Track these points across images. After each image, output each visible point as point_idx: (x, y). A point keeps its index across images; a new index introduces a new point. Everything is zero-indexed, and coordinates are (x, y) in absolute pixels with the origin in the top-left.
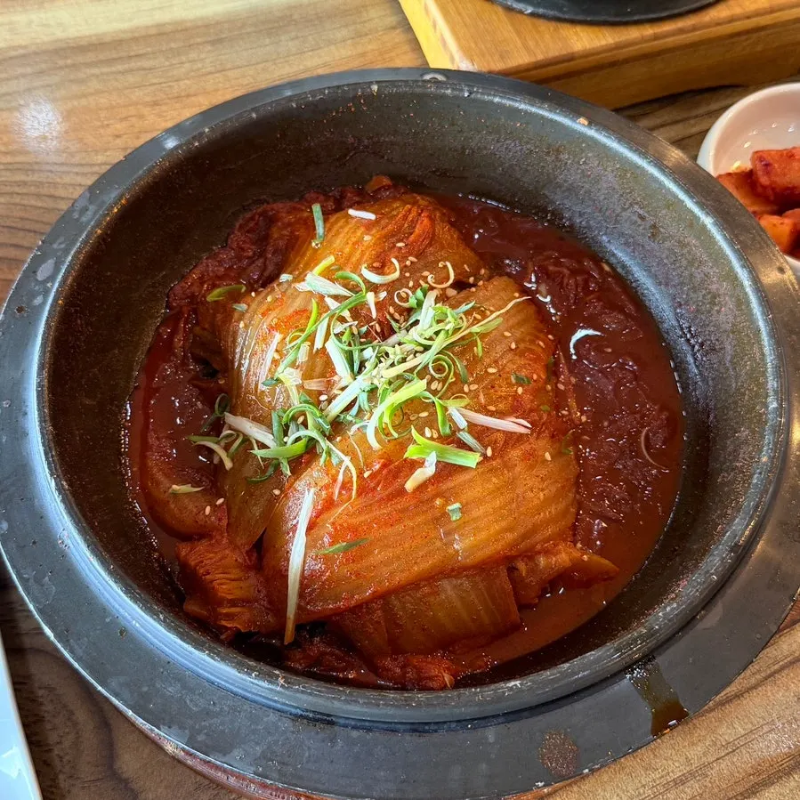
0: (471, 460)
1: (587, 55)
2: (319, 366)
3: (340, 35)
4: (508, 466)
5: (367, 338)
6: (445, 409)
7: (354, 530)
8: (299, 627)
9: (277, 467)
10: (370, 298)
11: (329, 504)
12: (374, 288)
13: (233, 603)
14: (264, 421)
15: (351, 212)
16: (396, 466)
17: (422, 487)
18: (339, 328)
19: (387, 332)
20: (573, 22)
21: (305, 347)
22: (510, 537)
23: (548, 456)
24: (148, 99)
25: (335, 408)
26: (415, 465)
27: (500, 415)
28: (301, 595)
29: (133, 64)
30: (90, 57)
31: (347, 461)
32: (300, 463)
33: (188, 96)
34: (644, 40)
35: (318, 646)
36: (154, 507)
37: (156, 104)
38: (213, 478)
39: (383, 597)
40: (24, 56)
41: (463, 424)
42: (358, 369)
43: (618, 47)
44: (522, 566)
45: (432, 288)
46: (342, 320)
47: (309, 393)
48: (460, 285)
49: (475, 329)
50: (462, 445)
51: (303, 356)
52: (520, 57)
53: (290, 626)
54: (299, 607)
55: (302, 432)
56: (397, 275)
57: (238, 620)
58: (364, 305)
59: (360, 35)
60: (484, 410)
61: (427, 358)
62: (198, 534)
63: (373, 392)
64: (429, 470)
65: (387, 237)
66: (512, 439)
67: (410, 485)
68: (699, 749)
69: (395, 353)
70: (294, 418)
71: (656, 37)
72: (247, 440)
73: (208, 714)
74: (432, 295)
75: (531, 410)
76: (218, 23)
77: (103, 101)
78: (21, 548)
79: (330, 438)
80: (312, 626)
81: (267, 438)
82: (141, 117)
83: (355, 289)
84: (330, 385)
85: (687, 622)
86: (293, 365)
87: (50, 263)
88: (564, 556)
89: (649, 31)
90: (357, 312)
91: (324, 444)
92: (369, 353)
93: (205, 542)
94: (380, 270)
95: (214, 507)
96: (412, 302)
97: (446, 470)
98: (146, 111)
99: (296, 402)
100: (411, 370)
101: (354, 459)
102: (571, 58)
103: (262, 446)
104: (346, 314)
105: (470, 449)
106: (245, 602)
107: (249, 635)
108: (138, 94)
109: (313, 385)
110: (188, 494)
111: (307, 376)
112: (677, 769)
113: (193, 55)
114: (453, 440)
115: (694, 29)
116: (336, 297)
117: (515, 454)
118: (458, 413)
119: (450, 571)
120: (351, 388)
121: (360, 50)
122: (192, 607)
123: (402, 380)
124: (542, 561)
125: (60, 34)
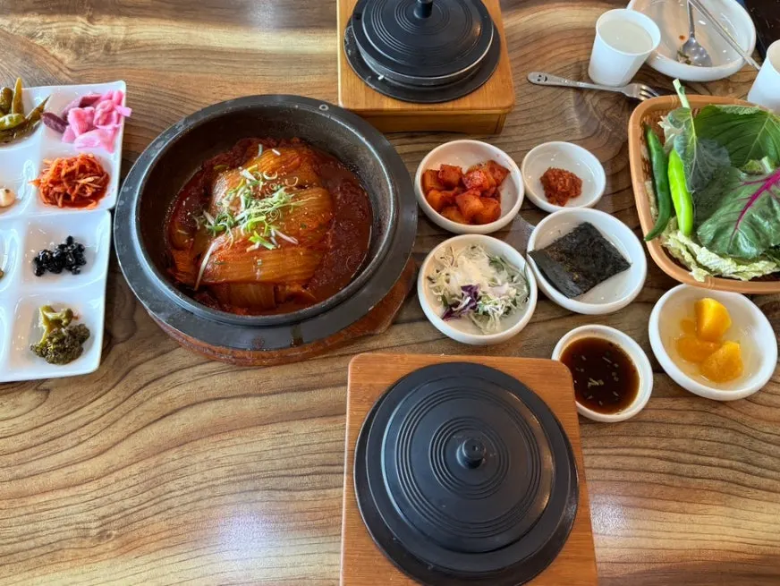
0: (270, 247)
1: (388, 111)
2: (236, 202)
3: (316, 71)
4: (284, 253)
5: (254, 197)
6: (269, 228)
7: (225, 259)
8: (200, 286)
9: (212, 233)
10: (261, 183)
11: (221, 249)
12: (264, 180)
13: (183, 273)
14: (214, 216)
15: (273, 150)
16: (246, 243)
17: (252, 252)
18: (247, 191)
19: (262, 197)
20: (388, 96)
21: (233, 194)
22: (277, 276)
23: (301, 254)
24: (231, 81)
25: (237, 218)
26: (252, 244)
27: (289, 235)
28: (203, 276)
29: (231, 64)
30: (215, 57)
31: (232, 236)
32: (219, 233)
33: (247, 83)
34: (413, 110)
35: (205, 294)
36: (171, 235)
37: (233, 84)
38: (193, 231)
39: (228, 283)
40: (191, 50)
41: (273, 234)
42: (247, 207)
43: (402, 110)
44: (280, 288)
45: (285, 185)
46: (249, 188)
47: (231, 211)
48: (300, 186)
49: (292, 204)
50: (271, 242)
51: (232, 198)
52: (361, 106)
53: (197, 286)
54: (201, 280)
55: (224, 224)
56: (275, 177)
57: (182, 279)
58: (258, 186)
59: (325, 74)
60: (284, 232)
61: (270, 209)
62: (181, 248)
63: (249, 216)
64: (256, 246)
65: (280, 163)
66: (290, 244)
67: (248, 250)
68: (326, 368)
69: (261, 204)
70: (224, 218)
71: (418, 110)
72: (206, 221)
73: (157, 300)
74: (283, 188)
75: (303, 237)
76: (271, 54)
77: (214, 77)
78: (120, 235)
79: (231, 228)
80: (205, 287)
81: (212, 222)
82: (226, 88)
83: (258, 179)
84: (238, 209)
85: (315, 315)
86: (228, 200)
87: (162, 142)
88: (296, 288)
89: (416, 107)
90: (255, 187)
91: (228, 229)
92: (253, 202)
93: (181, 252)
94: (270, 175)
95: (189, 241)
96: (275, 188)
97: (262, 248)
98: (228, 85)
99: (226, 213)
100: (264, 212)
101: (234, 237)
102: (382, 111)
103: (210, 224)
104: (251, 187)
105: (273, 244)
106: (188, 274)
107: (185, 285)
108: (227, 78)
109: (233, 208)
110: (183, 234)
111: (231, 205)
112: (315, 371)
113: (255, 66)
114: (268, 239)
115: (435, 110)
116: (250, 180)
117: (288, 249)
118: (273, 230)
119: (253, 281)
120: (243, 213)
121: (321, 80)
122: (170, 270)
123: (260, 214)
124: (287, 288)
125: (207, 44)
